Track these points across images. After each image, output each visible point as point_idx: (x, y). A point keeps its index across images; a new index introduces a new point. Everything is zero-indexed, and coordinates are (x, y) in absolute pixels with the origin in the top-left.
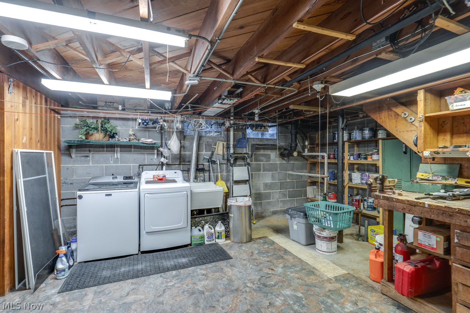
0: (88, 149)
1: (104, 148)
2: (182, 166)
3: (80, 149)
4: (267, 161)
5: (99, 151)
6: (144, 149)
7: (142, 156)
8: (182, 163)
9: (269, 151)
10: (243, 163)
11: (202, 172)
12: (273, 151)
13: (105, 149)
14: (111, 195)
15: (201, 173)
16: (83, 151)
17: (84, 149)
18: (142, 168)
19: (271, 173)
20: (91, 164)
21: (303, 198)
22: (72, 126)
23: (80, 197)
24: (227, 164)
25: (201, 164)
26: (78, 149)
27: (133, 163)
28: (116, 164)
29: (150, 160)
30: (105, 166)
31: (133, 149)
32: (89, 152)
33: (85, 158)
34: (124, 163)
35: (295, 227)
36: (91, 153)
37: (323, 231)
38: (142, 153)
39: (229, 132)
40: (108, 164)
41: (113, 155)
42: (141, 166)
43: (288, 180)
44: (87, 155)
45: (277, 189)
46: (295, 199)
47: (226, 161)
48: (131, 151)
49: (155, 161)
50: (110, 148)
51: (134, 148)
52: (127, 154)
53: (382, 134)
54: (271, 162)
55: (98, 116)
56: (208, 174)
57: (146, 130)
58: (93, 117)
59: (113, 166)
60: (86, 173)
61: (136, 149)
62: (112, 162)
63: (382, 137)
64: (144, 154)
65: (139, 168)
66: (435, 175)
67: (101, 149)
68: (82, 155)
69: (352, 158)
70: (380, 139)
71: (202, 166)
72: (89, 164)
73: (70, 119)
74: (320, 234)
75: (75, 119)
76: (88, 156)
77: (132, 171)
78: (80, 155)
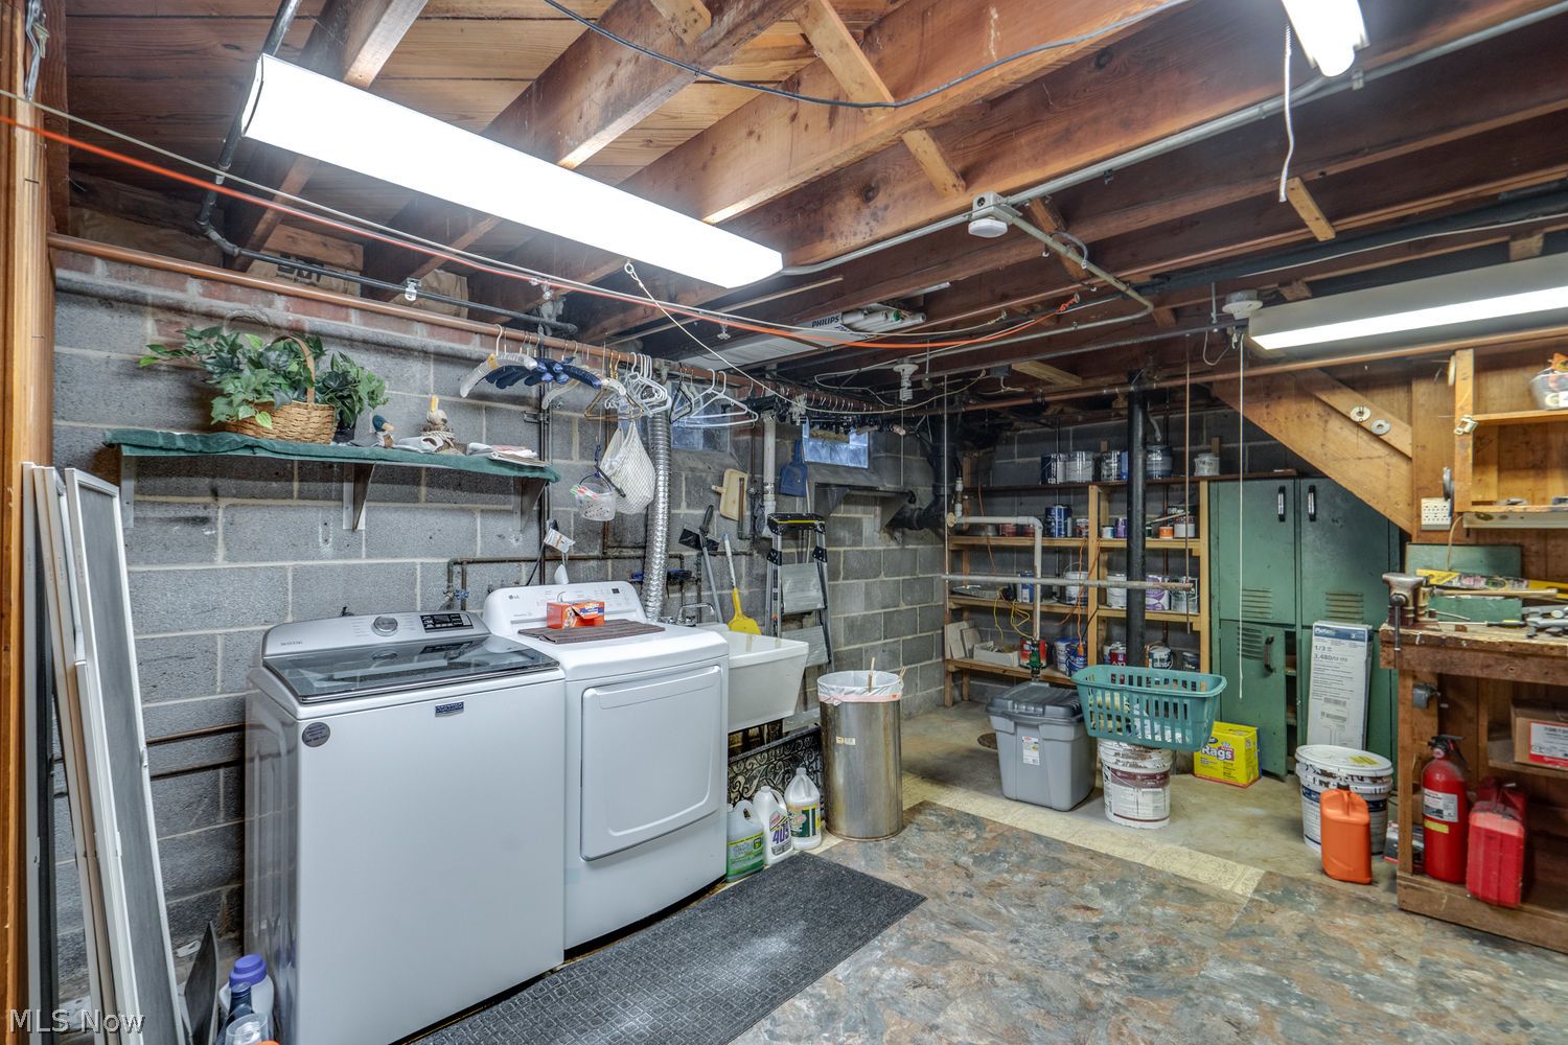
0: (207, 480)
1: (291, 480)
2: (610, 562)
3: (160, 483)
4: (855, 543)
5: (265, 496)
6: (471, 490)
7: (463, 521)
8: (611, 552)
9: (860, 508)
10: (794, 550)
11: (677, 587)
12: (870, 508)
13: (296, 485)
14: (459, 707)
15: (674, 592)
16: (177, 492)
17: (183, 481)
18: (464, 574)
19: (862, 582)
20: (220, 562)
21: (934, 661)
22: (114, 356)
23: (318, 734)
24: (751, 555)
25: (676, 557)
26: (150, 482)
27: (425, 556)
28: (346, 557)
29: (496, 539)
30: (295, 570)
31: (423, 490)
32: (209, 499)
33: (189, 528)
34: (382, 555)
35: (1031, 756)
36: (223, 502)
37: (1144, 759)
38: (463, 510)
39: (757, 438)
40: (307, 558)
41: (332, 516)
42: (457, 568)
43: (903, 607)
44: (201, 513)
45: (877, 636)
46: (919, 665)
47: (748, 542)
48: (416, 499)
49: (515, 544)
50: (323, 480)
51: (429, 485)
52: (396, 509)
53: (1210, 464)
54: (864, 548)
55: (265, 319)
56: (695, 594)
57: (478, 408)
58: (233, 319)
59: (332, 568)
60: (194, 607)
61: (437, 492)
62: (327, 549)
63: (1212, 473)
64: (470, 512)
65: (450, 573)
66: (1467, 575)
67: (274, 484)
68: (171, 514)
69: (1107, 532)
70: (1203, 478)
71: (677, 561)
72: (212, 561)
73: (102, 317)
74: (1136, 766)
75: (134, 320)
76: (204, 521)
77: (418, 591)
78: (159, 513)
